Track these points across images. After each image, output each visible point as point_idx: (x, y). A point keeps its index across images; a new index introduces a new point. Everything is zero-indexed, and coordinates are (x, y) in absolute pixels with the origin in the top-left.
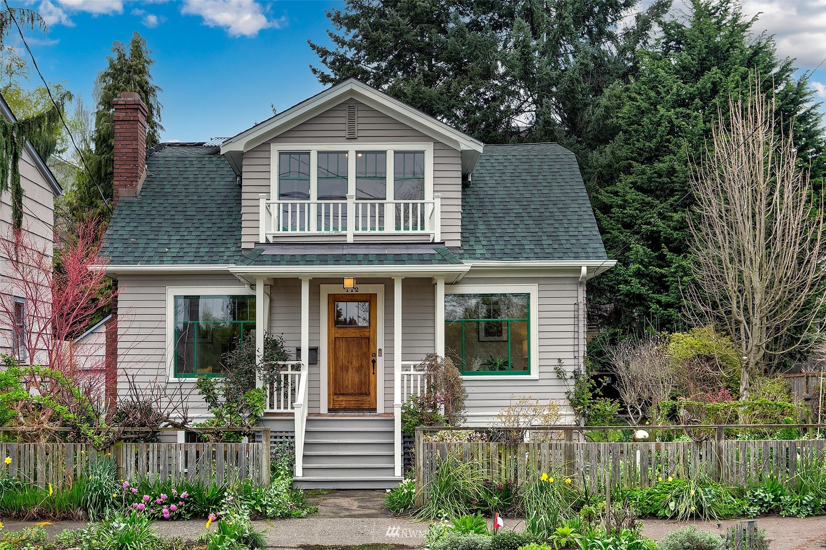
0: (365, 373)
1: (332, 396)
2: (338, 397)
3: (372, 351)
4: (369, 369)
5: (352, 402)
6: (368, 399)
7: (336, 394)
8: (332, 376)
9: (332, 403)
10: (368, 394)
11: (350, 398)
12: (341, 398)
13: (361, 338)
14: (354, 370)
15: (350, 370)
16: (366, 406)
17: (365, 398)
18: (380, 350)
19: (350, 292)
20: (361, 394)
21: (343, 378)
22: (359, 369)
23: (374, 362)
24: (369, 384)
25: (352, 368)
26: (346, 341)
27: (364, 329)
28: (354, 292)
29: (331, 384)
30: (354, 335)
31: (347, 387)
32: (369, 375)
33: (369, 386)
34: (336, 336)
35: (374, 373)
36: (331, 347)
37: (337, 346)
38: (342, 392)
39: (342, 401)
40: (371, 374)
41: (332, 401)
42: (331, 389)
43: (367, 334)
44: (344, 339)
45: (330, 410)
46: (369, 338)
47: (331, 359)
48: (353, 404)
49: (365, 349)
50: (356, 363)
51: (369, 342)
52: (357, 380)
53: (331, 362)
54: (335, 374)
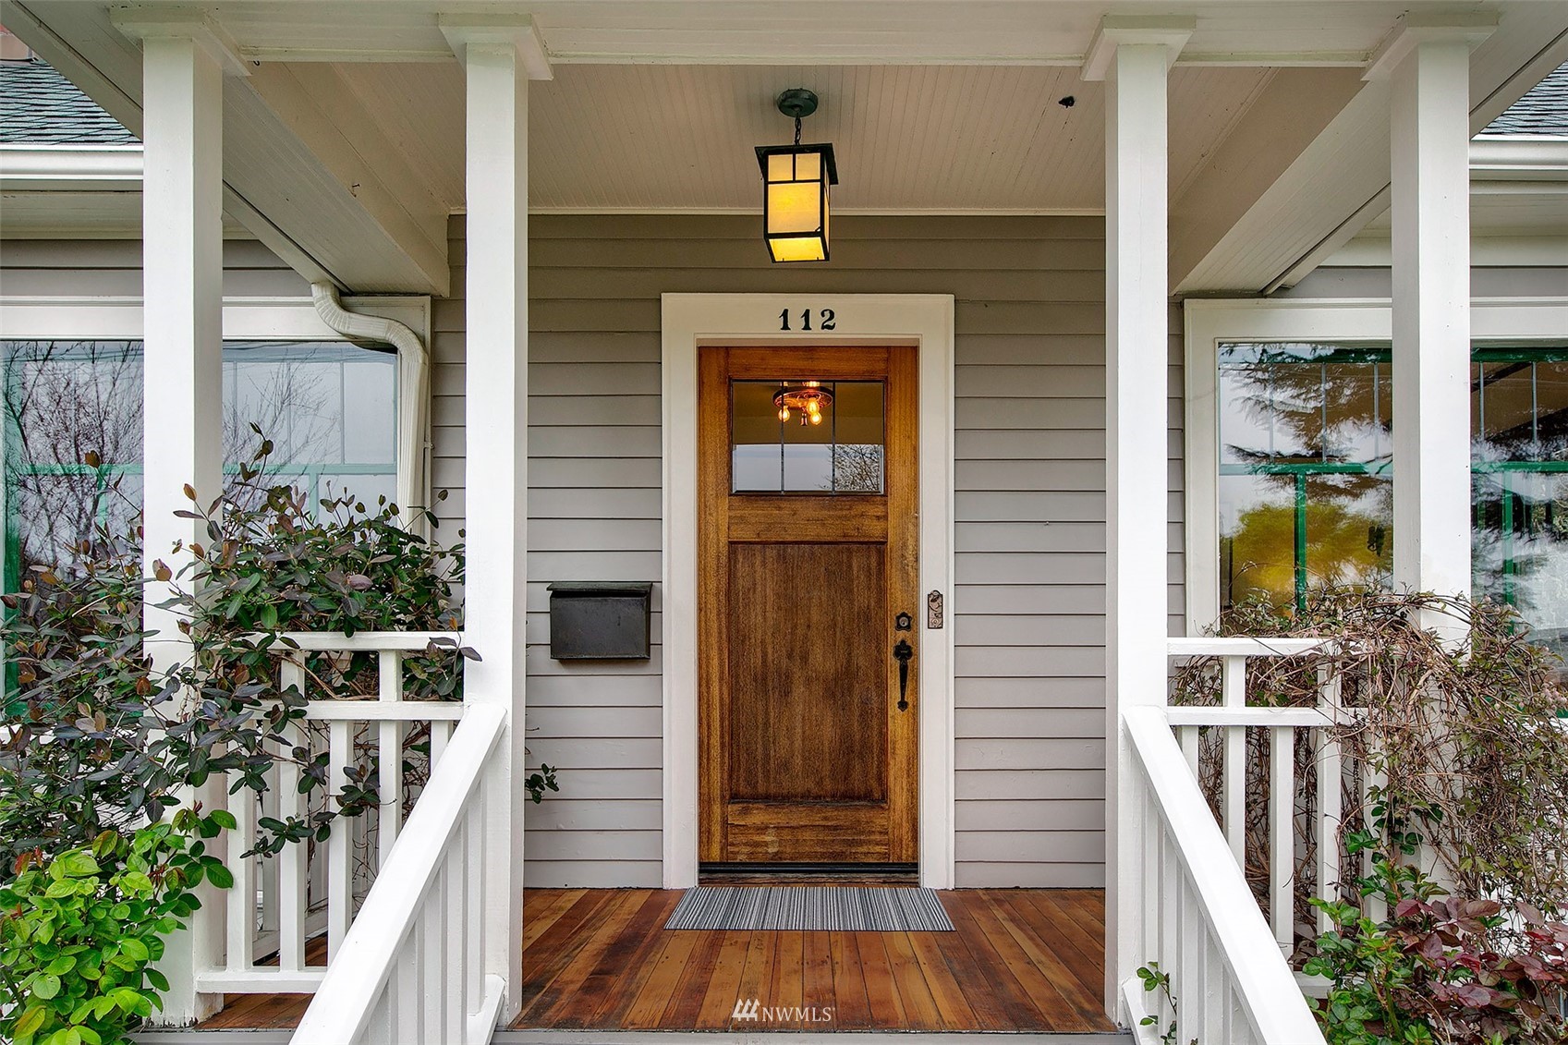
0: (865, 702)
1: (717, 809)
2: (745, 812)
3: (897, 602)
4: (882, 688)
5: (808, 835)
6: (879, 820)
7: (735, 797)
8: (716, 714)
9: (717, 837)
10: (878, 798)
11: (799, 816)
12: (758, 817)
13: (845, 545)
14: (818, 689)
15: (799, 691)
16: (872, 851)
17: (863, 815)
18: (936, 597)
19: (796, 334)
20: (847, 797)
21: (766, 724)
22: (839, 686)
23: (906, 653)
24: (883, 751)
25: (808, 681)
26: (782, 558)
27: (860, 508)
28: (817, 334)
29: (716, 752)
30: (812, 533)
31: (785, 766)
32: (883, 711)
33: (883, 764)
34: (739, 534)
35: (903, 705)
36: (712, 586)
37: (742, 583)
38: (761, 789)
39: (763, 829)
40: (893, 709)
41: (717, 829)
42: (716, 776)
43: (873, 529)
44: (771, 553)
45: (708, 871)
46: (880, 545)
47: (714, 640)
48: (811, 846)
49: (863, 598)
50: (822, 659)
51: (881, 564)
52: (828, 732)
53: (714, 653)
54: (732, 709)
